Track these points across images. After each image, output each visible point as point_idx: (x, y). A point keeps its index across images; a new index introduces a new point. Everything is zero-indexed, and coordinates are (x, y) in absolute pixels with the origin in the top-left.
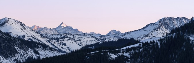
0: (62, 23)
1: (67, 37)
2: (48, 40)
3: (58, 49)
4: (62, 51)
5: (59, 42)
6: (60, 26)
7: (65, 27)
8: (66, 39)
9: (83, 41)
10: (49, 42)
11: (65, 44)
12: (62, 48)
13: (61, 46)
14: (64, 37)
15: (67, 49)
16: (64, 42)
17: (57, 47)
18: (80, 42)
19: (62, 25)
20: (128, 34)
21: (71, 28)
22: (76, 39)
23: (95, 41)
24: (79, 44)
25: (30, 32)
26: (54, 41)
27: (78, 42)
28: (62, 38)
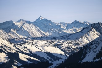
0: (40, 17)
1: (28, 42)
2: (14, 46)
3: (22, 51)
4: (24, 52)
5: (22, 46)
6: (39, 19)
7: (42, 19)
8: (27, 43)
9: (39, 44)
10: (15, 47)
11: (26, 47)
12: (24, 50)
13: (24, 49)
14: (26, 42)
15: (27, 50)
16: (26, 46)
17: (21, 50)
18: (37, 45)
19: (40, 18)
20: (71, 36)
21: (46, 20)
22: (34, 43)
23: (47, 43)
24: (36, 47)
25: (2, 41)
26: (19, 45)
27: (35, 45)
28: (24, 43)
